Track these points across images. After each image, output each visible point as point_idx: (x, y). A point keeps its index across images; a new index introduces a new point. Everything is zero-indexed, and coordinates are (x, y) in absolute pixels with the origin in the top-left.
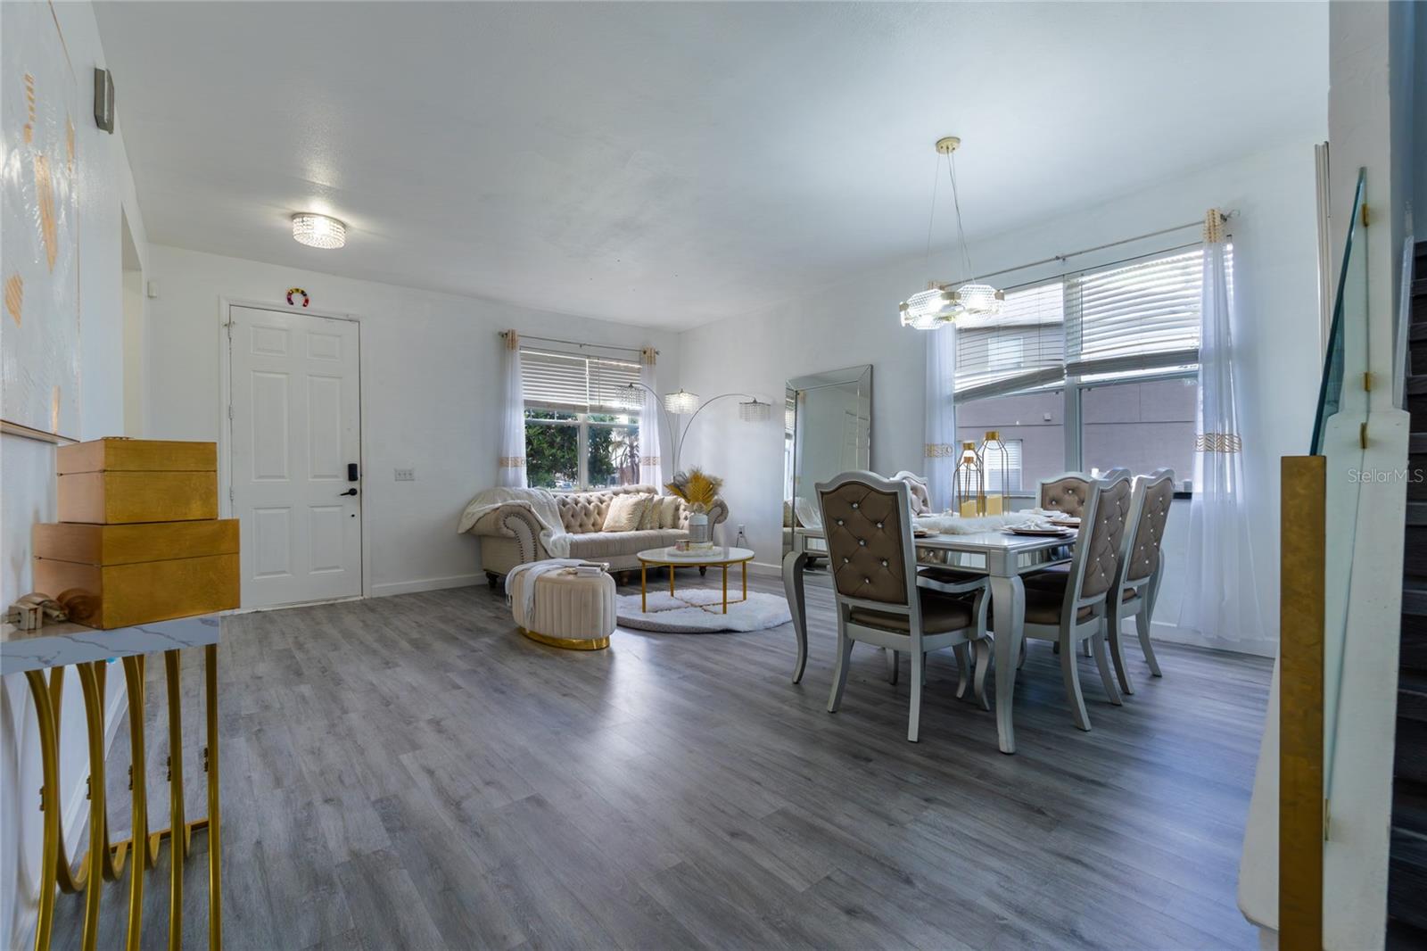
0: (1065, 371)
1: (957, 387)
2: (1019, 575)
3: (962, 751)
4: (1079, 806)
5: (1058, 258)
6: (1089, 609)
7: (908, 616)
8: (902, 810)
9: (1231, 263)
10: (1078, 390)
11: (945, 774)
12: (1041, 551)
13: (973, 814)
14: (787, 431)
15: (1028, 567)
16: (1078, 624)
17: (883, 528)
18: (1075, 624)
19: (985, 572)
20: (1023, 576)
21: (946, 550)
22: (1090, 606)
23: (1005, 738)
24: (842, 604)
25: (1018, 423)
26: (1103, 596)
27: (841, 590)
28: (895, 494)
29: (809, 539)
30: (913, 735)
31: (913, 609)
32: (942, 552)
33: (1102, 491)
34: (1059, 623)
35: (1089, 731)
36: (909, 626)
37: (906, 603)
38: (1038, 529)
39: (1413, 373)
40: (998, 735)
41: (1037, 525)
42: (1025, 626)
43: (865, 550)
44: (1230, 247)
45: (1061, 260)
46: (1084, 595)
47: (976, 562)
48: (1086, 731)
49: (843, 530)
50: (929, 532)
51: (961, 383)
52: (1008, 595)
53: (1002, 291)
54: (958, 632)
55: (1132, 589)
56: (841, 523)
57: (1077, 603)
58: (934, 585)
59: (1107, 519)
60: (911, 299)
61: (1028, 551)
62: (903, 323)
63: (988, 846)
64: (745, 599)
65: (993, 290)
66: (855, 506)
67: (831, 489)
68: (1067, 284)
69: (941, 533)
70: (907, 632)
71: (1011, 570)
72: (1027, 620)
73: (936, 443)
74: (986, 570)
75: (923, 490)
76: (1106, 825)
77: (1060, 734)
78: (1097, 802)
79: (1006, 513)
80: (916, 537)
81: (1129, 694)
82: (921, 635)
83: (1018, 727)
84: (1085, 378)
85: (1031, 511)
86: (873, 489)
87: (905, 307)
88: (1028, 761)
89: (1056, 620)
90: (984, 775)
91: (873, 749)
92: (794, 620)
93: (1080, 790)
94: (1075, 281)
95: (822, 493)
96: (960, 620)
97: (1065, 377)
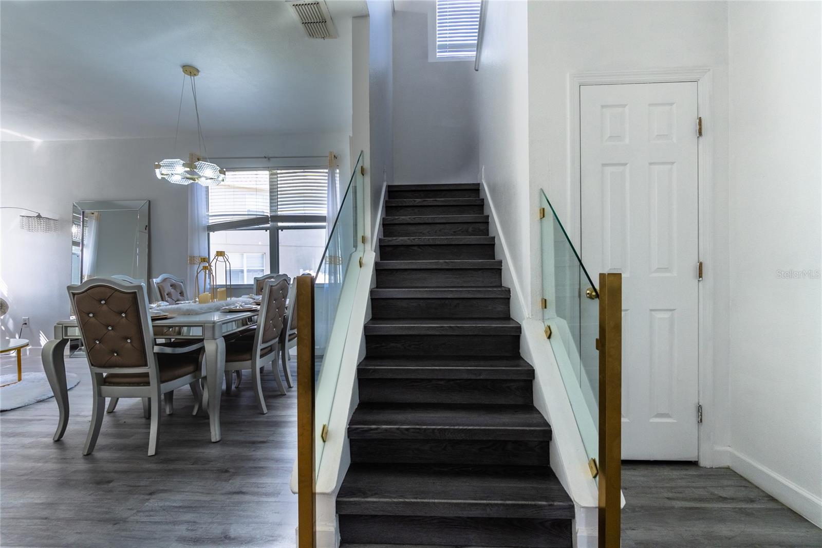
0: (270, 219)
1: (210, 221)
2: (223, 337)
3: (185, 450)
4: (249, 459)
5: (265, 157)
6: (270, 348)
7: (148, 373)
8: (129, 509)
9: (338, 179)
10: (276, 230)
11: (169, 470)
12: (242, 320)
13: (182, 490)
14: (74, 239)
15: (235, 330)
16: (261, 358)
17: (126, 317)
18: (259, 357)
19: (202, 338)
20: (224, 337)
21: (181, 327)
22: (270, 346)
23: (215, 433)
24: (96, 373)
25: (260, 243)
26: (277, 339)
27: (93, 364)
28: (135, 293)
29: (68, 328)
30: (152, 450)
31: (151, 369)
32: (177, 328)
33: (271, 286)
34: (251, 359)
35: (266, 413)
36: (149, 380)
37: (146, 365)
38: (241, 308)
39: (384, 237)
40: (211, 433)
41: (241, 306)
42: (226, 365)
43: (112, 333)
44: (338, 171)
45: (267, 159)
46: (264, 342)
47: (196, 332)
48: (264, 414)
49: (93, 320)
50: (169, 316)
51: (212, 219)
52: (214, 349)
53: (225, 170)
54: (189, 376)
55: (295, 333)
56: (91, 315)
57: (260, 346)
58: (168, 350)
59: (275, 300)
60: (162, 162)
61: (235, 321)
62: (159, 176)
63: (186, 507)
64: (20, 379)
65: (218, 167)
66: (103, 302)
67: (83, 290)
68: (271, 172)
69: (178, 315)
70: (148, 384)
71: (217, 334)
72: (227, 361)
73: (195, 255)
74: (202, 336)
75: (180, 286)
76: (262, 464)
77: (250, 420)
78: (259, 453)
79: (228, 299)
80: (153, 320)
81: (291, 387)
82: (158, 383)
83: (222, 424)
84: (280, 224)
85: (248, 296)
86: (117, 290)
87: (159, 167)
88: (228, 443)
89: (249, 358)
90: (196, 461)
91: (115, 472)
92: (55, 396)
93: (252, 450)
94: (275, 171)
95: (74, 294)
96: (191, 368)
97: (270, 222)
